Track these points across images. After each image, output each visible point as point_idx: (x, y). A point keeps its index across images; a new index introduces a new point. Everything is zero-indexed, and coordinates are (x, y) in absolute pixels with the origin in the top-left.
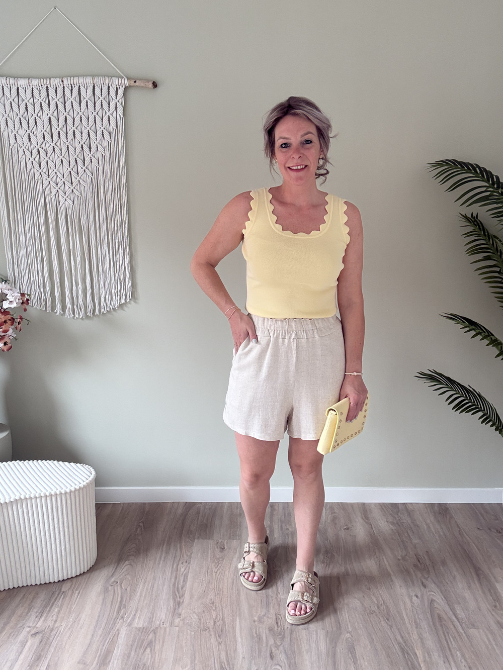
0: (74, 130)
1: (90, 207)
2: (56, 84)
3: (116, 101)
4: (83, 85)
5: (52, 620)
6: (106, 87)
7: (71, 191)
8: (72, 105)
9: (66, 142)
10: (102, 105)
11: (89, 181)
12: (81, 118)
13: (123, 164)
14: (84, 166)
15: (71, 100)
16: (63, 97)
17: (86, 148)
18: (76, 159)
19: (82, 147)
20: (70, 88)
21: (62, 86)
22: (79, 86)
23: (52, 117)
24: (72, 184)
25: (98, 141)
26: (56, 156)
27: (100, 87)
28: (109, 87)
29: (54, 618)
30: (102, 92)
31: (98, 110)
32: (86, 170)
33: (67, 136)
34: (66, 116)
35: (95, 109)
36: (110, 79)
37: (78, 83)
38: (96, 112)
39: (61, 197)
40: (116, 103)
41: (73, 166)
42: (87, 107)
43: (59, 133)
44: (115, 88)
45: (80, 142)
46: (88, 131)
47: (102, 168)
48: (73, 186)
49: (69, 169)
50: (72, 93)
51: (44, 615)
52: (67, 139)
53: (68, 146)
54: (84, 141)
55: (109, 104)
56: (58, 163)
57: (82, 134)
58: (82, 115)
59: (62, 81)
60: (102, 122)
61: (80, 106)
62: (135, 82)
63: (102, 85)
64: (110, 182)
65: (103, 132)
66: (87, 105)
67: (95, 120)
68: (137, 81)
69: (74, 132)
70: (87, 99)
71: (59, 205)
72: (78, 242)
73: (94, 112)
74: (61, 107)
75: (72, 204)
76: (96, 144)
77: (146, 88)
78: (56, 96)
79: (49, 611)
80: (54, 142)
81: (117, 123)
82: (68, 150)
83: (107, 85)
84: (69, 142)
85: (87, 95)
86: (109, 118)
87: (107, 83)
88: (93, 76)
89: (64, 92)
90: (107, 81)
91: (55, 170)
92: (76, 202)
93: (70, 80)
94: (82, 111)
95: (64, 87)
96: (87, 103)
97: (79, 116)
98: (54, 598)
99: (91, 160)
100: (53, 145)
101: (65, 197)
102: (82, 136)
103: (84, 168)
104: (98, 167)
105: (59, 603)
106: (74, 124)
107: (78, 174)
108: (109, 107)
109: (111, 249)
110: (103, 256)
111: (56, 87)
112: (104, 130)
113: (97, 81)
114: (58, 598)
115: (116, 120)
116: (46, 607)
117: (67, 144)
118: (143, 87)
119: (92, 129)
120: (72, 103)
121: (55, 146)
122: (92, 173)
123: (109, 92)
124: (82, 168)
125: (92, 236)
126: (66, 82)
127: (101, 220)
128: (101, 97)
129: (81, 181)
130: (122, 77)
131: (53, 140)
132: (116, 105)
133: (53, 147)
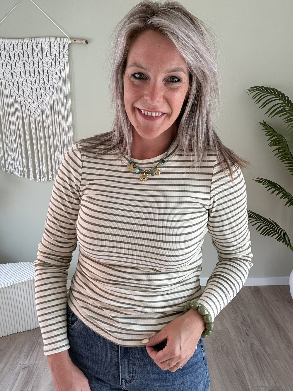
0: (39, 70)
1: (49, 116)
2: (28, 42)
3: (64, 52)
4: (44, 43)
5: (34, 360)
6: (58, 44)
7: (38, 106)
8: (37, 55)
9: (34, 77)
10: (55, 55)
11: (48, 100)
12: (43, 62)
13: (69, 90)
14: (45, 91)
15: (36, 52)
16: (32, 50)
17: (46, 81)
18: (40, 87)
19: (44, 80)
20: (36, 44)
21: (31, 43)
22: (42, 43)
23: (25, 62)
24: (38, 102)
25: (53, 76)
26: (28, 86)
27: (54, 44)
28: (59, 44)
29: (35, 358)
30: (55, 47)
31: (53, 58)
32: (47, 94)
33: (34, 73)
34: (34, 61)
35: (51, 57)
36: (60, 39)
37: (40, 41)
38: (52, 59)
39: (31, 110)
40: (64, 53)
41: (38, 91)
42: (46, 56)
43: (30, 72)
44: (63, 45)
45: (42, 77)
46: (47, 70)
47: (56, 92)
48: (39, 104)
49: (37, 93)
50: (37, 47)
51: (29, 357)
52: (35, 75)
53: (35, 79)
54: (45, 76)
55: (60, 54)
56: (30, 89)
57: (43, 72)
58: (44, 61)
59: (31, 40)
60: (56, 65)
61: (42, 56)
62: (75, 40)
63: (55, 42)
64: (60, 101)
65: (56, 71)
66: (46, 55)
67: (51, 64)
68: (76, 40)
69: (39, 71)
70: (46, 51)
71: (31, 115)
72: (42, 136)
73: (50, 59)
74: (30, 55)
75: (39, 114)
76: (52, 78)
77: (82, 44)
78: (28, 49)
79: (32, 354)
80: (27, 77)
81: (64, 65)
82: (35, 81)
83: (58, 42)
84: (36, 77)
85: (46, 48)
86: (60, 62)
87: (58, 41)
88: (50, 37)
89: (32, 47)
90: (58, 40)
91: (28, 94)
92: (41, 113)
93: (36, 39)
94: (43, 59)
95: (32, 44)
96: (46, 53)
97: (42, 61)
98: (34, 347)
99: (49, 87)
100: (27, 78)
101: (34, 110)
102: (44, 74)
103: (45, 92)
104: (54, 92)
105: (37, 350)
106: (38, 66)
107: (42, 96)
108: (60, 56)
109: (62, 141)
110: (57, 145)
111: (28, 44)
112: (56, 69)
113: (52, 40)
114: (37, 346)
115: (64, 63)
116: (29, 352)
117: (35, 78)
118: (80, 43)
119: (50, 69)
120: (37, 54)
121: (28, 80)
122: (50, 96)
123: (59, 46)
124: (44, 93)
125: (51, 133)
126: (33, 41)
127: (56, 124)
128: (54, 50)
129: (43, 100)
130: (67, 38)
131: (26, 76)
132: (64, 55)
133: (27, 80)
